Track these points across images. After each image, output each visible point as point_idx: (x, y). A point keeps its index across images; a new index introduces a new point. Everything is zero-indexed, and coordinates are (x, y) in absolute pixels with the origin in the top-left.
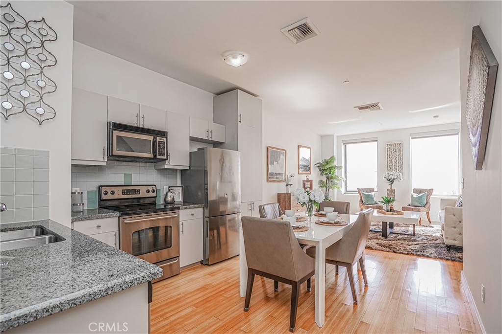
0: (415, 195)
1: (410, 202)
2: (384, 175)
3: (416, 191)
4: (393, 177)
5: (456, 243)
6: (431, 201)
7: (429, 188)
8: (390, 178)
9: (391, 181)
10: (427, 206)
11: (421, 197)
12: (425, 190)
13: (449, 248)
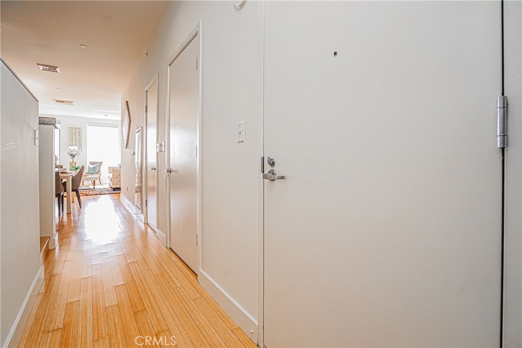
0: (91, 166)
1: (87, 171)
2: (67, 151)
3: (91, 163)
4: (74, 153)
5: (118, 186)
6: (101, 170)
7: (100, 161)
8: (72, 153)
9: (73, 156)
10: (99, 173)
11: (94, 168)
12: (98, 163)
13: (114, 189)
